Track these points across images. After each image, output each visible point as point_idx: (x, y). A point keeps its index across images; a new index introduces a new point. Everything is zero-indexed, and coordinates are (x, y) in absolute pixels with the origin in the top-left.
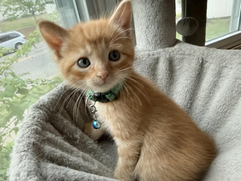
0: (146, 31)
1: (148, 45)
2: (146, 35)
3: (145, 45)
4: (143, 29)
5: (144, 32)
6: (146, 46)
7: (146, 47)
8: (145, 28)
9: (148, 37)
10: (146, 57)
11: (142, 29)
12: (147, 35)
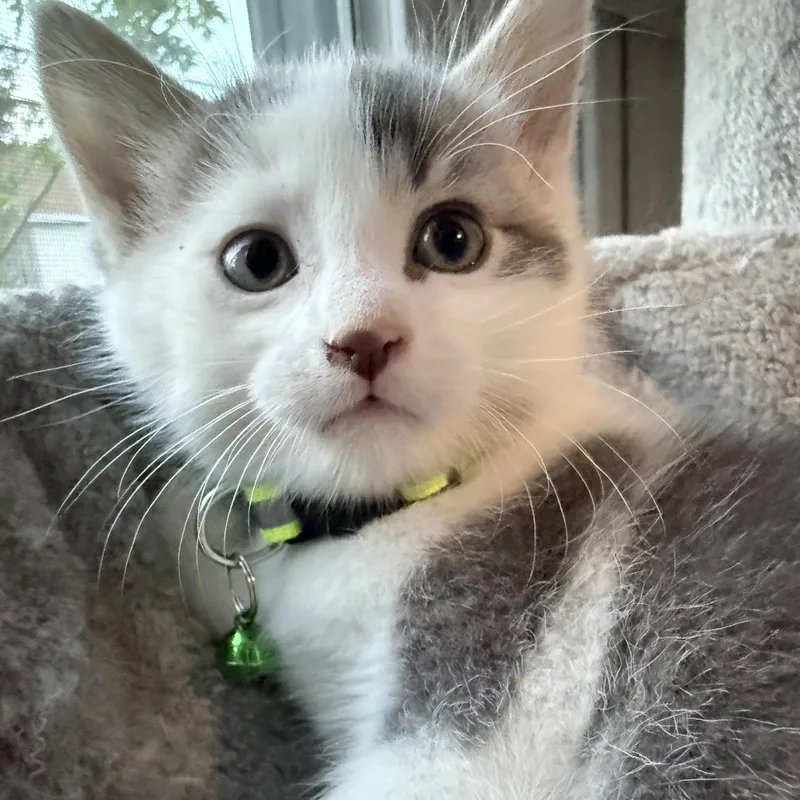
0: (773, 80)
1: (775, 192)
2: (770, 109)
3: (756, 193)
4: (753, 70)
5: (758, 92)
6: (762, 196)
7: (754, 210)
8: (776, 54)
9: (786, 121)
10: (759, 255)
11: (740, 75)
12: (778, 108)
